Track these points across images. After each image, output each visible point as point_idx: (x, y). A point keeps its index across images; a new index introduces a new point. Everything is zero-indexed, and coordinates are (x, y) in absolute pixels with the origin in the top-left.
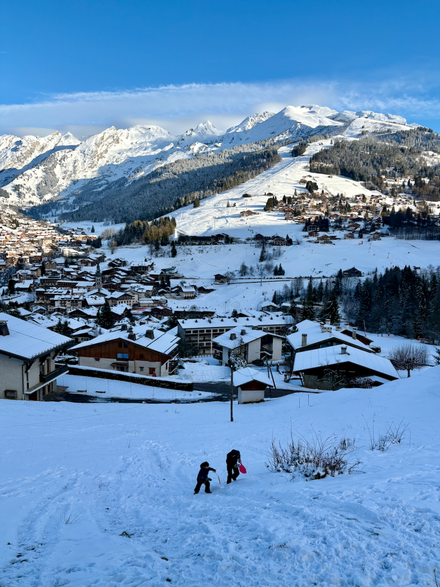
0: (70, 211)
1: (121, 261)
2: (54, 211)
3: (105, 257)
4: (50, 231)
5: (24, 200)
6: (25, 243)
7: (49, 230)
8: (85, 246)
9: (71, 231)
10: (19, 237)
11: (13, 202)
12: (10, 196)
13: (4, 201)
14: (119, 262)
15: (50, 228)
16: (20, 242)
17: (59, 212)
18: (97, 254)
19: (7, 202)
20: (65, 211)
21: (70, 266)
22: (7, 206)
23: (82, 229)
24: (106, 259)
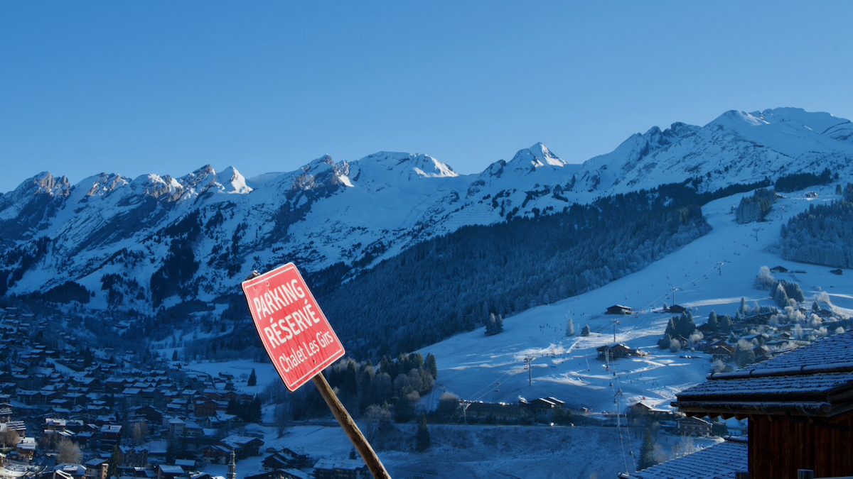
0: (213, 336)
1: (294, 454)
2: (178, 334)
3: (262, 443)
4: (157, 379)
5: (120, 307)
6: (95, 402)
7: (155, 375)
8: (224, 416)
9: (203, 379)
10: (84, 389)
11: (94, 311)
12: (91, 298)
13: (78, 309)
14: (289, 457)
15: (158, 372)
16: (83, 400)
17: (189, 337)
18: (246, 435)
19: (83, 311)
20: (202, 335)
21: (178, 461)
22: (81, 319)
23: (229, 377)
24: (262, 448)
